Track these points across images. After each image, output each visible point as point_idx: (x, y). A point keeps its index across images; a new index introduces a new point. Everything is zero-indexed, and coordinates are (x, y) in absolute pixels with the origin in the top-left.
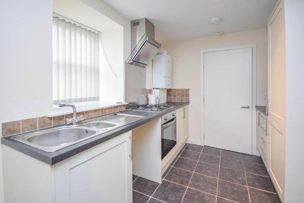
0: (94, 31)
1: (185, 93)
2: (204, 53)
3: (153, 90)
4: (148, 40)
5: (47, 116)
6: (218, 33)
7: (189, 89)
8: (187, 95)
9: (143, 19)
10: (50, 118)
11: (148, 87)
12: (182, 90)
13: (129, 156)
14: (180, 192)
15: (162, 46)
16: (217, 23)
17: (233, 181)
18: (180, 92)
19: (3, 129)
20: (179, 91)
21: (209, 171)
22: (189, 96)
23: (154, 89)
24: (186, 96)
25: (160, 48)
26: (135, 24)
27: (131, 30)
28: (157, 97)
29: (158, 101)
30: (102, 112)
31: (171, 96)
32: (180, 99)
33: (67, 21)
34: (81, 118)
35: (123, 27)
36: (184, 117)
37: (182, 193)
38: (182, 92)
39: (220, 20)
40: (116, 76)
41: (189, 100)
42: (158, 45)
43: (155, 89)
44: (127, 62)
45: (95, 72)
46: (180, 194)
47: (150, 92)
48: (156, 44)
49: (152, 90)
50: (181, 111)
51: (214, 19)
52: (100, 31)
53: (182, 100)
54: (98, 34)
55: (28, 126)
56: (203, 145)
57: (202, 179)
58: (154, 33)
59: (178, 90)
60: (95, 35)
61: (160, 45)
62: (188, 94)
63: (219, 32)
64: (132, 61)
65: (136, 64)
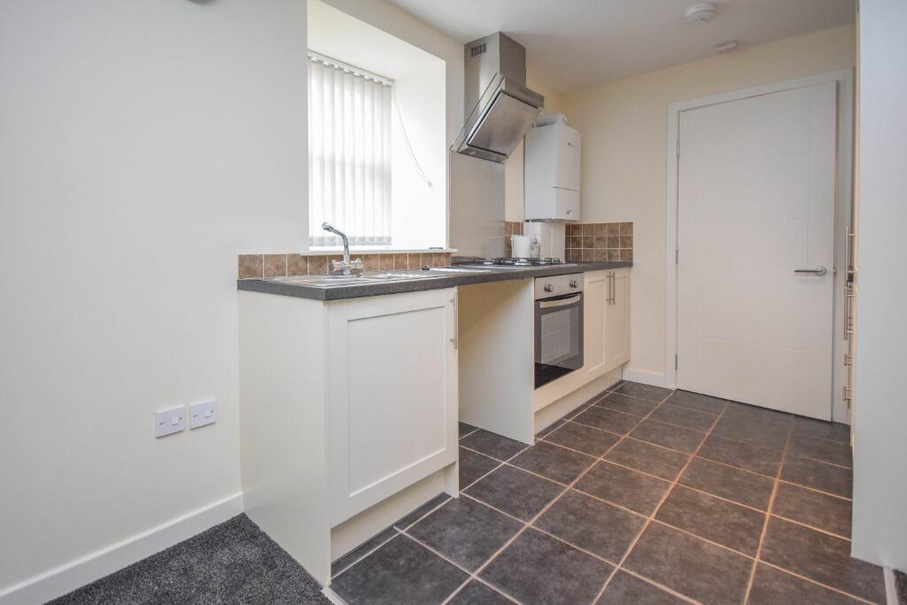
0: (380, 80)
1: (621, 235)
2: (679, 112)
3: (525, 224)
4: (504, 89)
5: (298, 255)
6: (720, 46)
7: (631, 224)
8: (627, 241)
9: (493, 35)
10: (305, 258)
11: (511, 216)
12: (612, 227)
13: (452, 340)
14: (578, 464)
15: (546, 102)
16: (702, 19)
17: (735, 465)
18: (606, 234)
19: (240, 265)
20: (602, 229)
21: (669, 439)
22: (631, 245)
23: (528, 221)
24: (624, 245)
25: (540, 109)
26: (474, 50)
27: (466, 67)
28: (533, 241)
29: (536, 250)
30: (397, 262)
31: (579, 244)
32: (604, 253)
33: (326, 63)
34: (358, 263)
35: (443, 63)
36: (611, 300)
37: (581, 467)
38: (612, 231)
39: (712, 11)
40: (430, 184)
41: (631, 254)
42: (534, 101)
43: (530, 223)
44: (455, 149)
45: (383, 176)
46: (575, 467)
47: (518, 228)
48: (529, 99)
49: (522, 224)
50: (603, 281)
51: (692, 10)
52: (392, 78)
53: (610, 256)
54: (389, 86)
55: (273, 267)
56: (672, 386)
57: (644, 451)
58: (525, 71)
59: (601, 226)
60: (381, 87)
61: (541, 98)
62: (630, 238)
63: (724, 44)
64: (467, 147)
65: (477, 152)
